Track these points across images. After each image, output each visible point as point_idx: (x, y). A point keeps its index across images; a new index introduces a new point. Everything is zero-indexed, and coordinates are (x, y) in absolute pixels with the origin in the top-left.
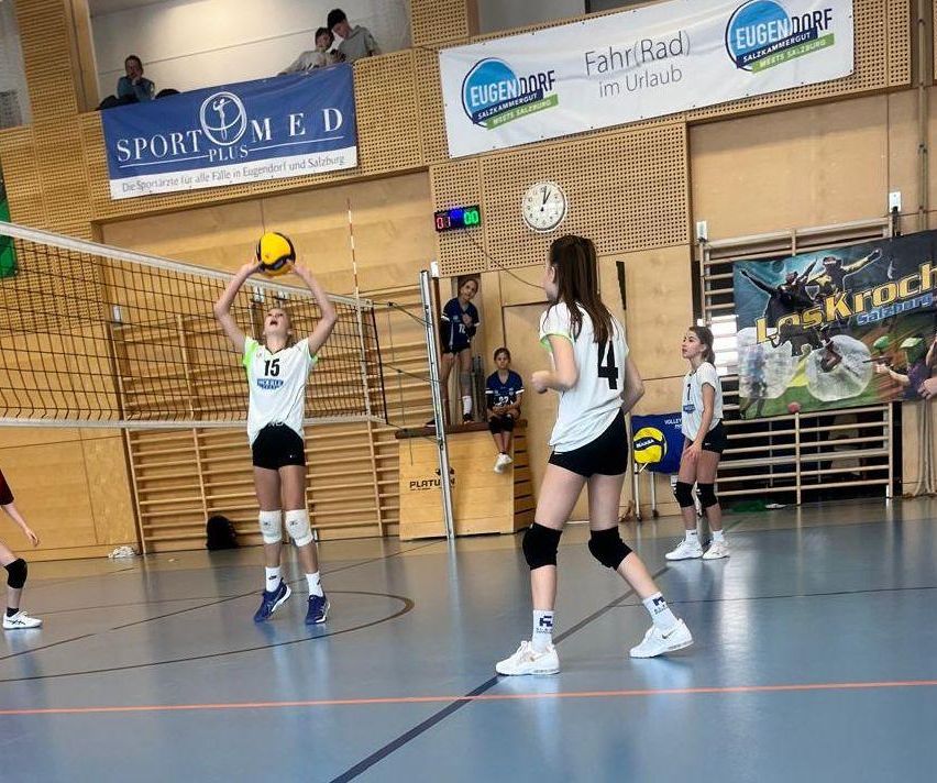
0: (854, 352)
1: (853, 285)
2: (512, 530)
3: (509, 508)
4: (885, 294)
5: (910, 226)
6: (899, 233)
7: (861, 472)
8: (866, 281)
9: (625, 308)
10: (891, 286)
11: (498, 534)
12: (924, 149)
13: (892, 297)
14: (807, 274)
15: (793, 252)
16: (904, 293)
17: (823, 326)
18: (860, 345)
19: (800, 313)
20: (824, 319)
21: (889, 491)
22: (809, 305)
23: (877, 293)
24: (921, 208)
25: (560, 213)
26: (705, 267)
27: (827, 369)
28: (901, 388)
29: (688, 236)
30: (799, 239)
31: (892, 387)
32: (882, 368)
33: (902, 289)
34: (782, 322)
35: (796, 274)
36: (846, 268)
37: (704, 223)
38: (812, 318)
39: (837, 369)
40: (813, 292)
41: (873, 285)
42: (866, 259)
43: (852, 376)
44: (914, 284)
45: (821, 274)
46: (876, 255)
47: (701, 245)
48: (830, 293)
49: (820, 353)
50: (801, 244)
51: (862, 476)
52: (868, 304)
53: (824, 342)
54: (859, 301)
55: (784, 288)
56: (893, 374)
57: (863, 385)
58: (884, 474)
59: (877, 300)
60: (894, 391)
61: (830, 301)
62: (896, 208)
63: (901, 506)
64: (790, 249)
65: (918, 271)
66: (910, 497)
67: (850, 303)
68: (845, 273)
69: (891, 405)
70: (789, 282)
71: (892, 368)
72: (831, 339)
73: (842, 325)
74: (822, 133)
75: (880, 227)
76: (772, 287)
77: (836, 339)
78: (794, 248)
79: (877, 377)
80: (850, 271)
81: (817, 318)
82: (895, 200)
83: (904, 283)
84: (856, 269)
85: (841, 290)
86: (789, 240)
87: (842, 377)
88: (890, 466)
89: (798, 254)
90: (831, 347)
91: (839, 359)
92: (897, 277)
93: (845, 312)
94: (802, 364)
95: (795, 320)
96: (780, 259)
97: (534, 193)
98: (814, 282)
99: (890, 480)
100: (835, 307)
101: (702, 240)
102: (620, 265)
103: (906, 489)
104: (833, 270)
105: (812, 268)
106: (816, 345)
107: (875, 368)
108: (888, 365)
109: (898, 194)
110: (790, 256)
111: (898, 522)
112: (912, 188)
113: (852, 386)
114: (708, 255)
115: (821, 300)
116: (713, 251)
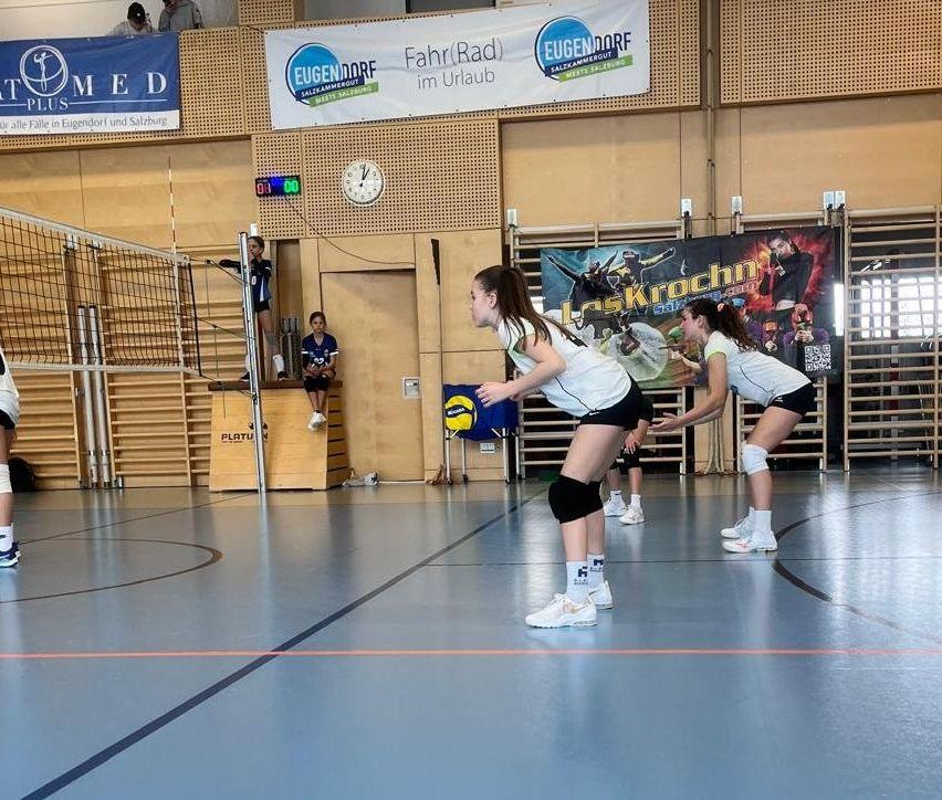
0: (651, 338)
1: (651, 278)
2: (324, 487)
3: (322, 466)
4: (678, 288)
5: (700, 230)
6: (690, 236)
7: (657, 449)
8: (661, 275)
9: (439, 283)
10: (683, 282)
11: (310, 490)
12: (712, 163)
13: (684, 292)
14: (608, 264)
15: (596, 244)
16: (695, 289)
17: (623, 313)
18: (656, 333)
19: (602, 299)
20: (624, 307)
21: (682, 468)
22: (611, 293)
23: (672, 287)
24: (710, 214)
25: (378, 189)
26: (515, 251)
27: (626, 353)
28: (693, 375)
29: (499, 221)
30: (600, 233)
31: (685, 373)
32: (676, 355)
33: (693, 285)
34: (585, 307)
35: (598, 264)
36: (644, 262)
37: (515, 211)
38: (612, 305)
39: (636, 353)
40: (613, 282)
41: (668, 279)
42: (661, 256)
43: (649, 360)
44: (704, 282)
45: (621, 265)
46: (670, 253)
47: (511, 230)
48: (629, 284)
49: (621, 338)
50: (602, 238)
51: (658, 453)
52: (664, 296)
53: (623, 328)
54: (655, 292)
55: (587, 276)
56: (685, 360)
57: (659, 370)
58: (678, 452)
59: (671, 293)
60: (687, 376)
61: (629, 291)
62: (687, 213)
63: (693, 482)
64: (593, 241)
65: (707, 270)
66: (701, 475)
67: (647, 294)
68: (643, 266)
69: (684, 389)
70: (592, 271)
71: (685, 356)
72: (631, 325)
73: (639, 314)
74: (621, 141)
75: (674, 229)
76: (575, 273)
77: (635, 326)
78: (596, 240)
79: (672, 363)
80: (647, 265)
81: (618, 306)
82: (686, 205)
83: (695, 280)
84: (652, 264)
85: (639, 282)
86: (592, 234)
87: (639, 361)
88: (683, 446)
89: (600, 246)
90: (629, 333)
91: (637, 345)
92: (689, 274)
93: (642, 302)
94: (604, 346)
95: (598, 305)
96: (584, 249)
97: (355, 169)
98: (614, 273)
99: (684, 458)
100: (633, 297)
101: (512, 225)
102: (435, 243)
103: (698, 467)
104: (632, 263)
105: (613, 260)
106: (617, 330)
107: (669, 354)
108: (681, 352)
109: (689, 201)
110: (593, 247)
111: (691, 497)
112: (702, 196)
113: (649, 370)
114: (517, 240)
115: (621, 290)
116: (522, 237)
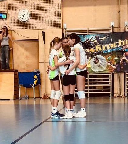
0: (102, 59)
1: (103, 43)
2: (13, 99)
3: (12, 93)
4: (110, 46)
5: (116, 30)
6: (113, 32)
7: (103, 90)
8: (106, 42)
9: (44, 43)
10: (111, 44)
11: (9, 100)
12: (119, 12)
13: (112, 47)
14: (91, 39)
15: (88, 33)
16: (115, 46)
17: (95, 53)
18: (104, 58)
19: (89, 49)
20: (95, 51)
21: (111, 95)
22: (92, 47)
23: (108, 46)
24: (119, 26)
25: (28, 18)
26: (66, 35)
27: (96, 63)
28: (114, 70)
29: (61, 27)
30: (89, 31)
31: (112, 69)
32: (109, 64)
33: (114, 45)
35: (88, 39)
36: (101, 39)
37: (66, 24)
38: (92, 50)
39: (98, 64)
40: (92, 44)
41: (107, 44)
42: (106, 37)
43: (102, 66)
44: (117, 44)
45: (94, 39)
46: (108, 36)
47: (65, 29)
48: (97, 44)
49: (94, 59)
50: (89, 32)
52: (106, 48)
53: (95, 57)
54: (104, 47)
55: (85, 42)
56: (112, 66)
57: (105, 68)
58: (109, 91)
59: (108, 47)
60: (112, 70)
61: (97, 47)
62: (113, 26)
63: (113, 99)
64: (87, 33)
65: (118, 41)
66: (115, 97)
67: (102, 47)
68: (100, 40)
69: (111, 74)
70: (87, 41)
71: (112, 65)
72: (97, 56)
73: (99, 53)
74: (95, 5)
75: (109, 30)
76: (82, 41)
77: (98, 56)
79: (108, 66)
80: (102, 40)
81: (93, 50)
82: (112, 24)
83: (115, 44)
84: (103, 39)
85: (99, 44)
86: (87, 31)
87: (99, 66)
88: (111, 89)
89: (89, 34)
90: (97, 58)
91: (99, 61)
92: (113, 42)
93: (100, 50)
94: (90, 61)
95: (88, 50)
96: (84, 35)
97: (22, 12)
98: (93, 42)
99: (111, 92)
100: (98, 48)
101: (65, 28)
102: (43, 32)
103: (115, 95)
104: (98, 39)
105: (92, 38)
106: (93, 57)
107: (108, 64)
108: (111, 63)
109: (113, 22)
110: (87, 34)
111: (113, 104)
112: (117, 21)
113: (102, 68)
114: (66, 32)
115: (95, 46)
116: (68, 31)
